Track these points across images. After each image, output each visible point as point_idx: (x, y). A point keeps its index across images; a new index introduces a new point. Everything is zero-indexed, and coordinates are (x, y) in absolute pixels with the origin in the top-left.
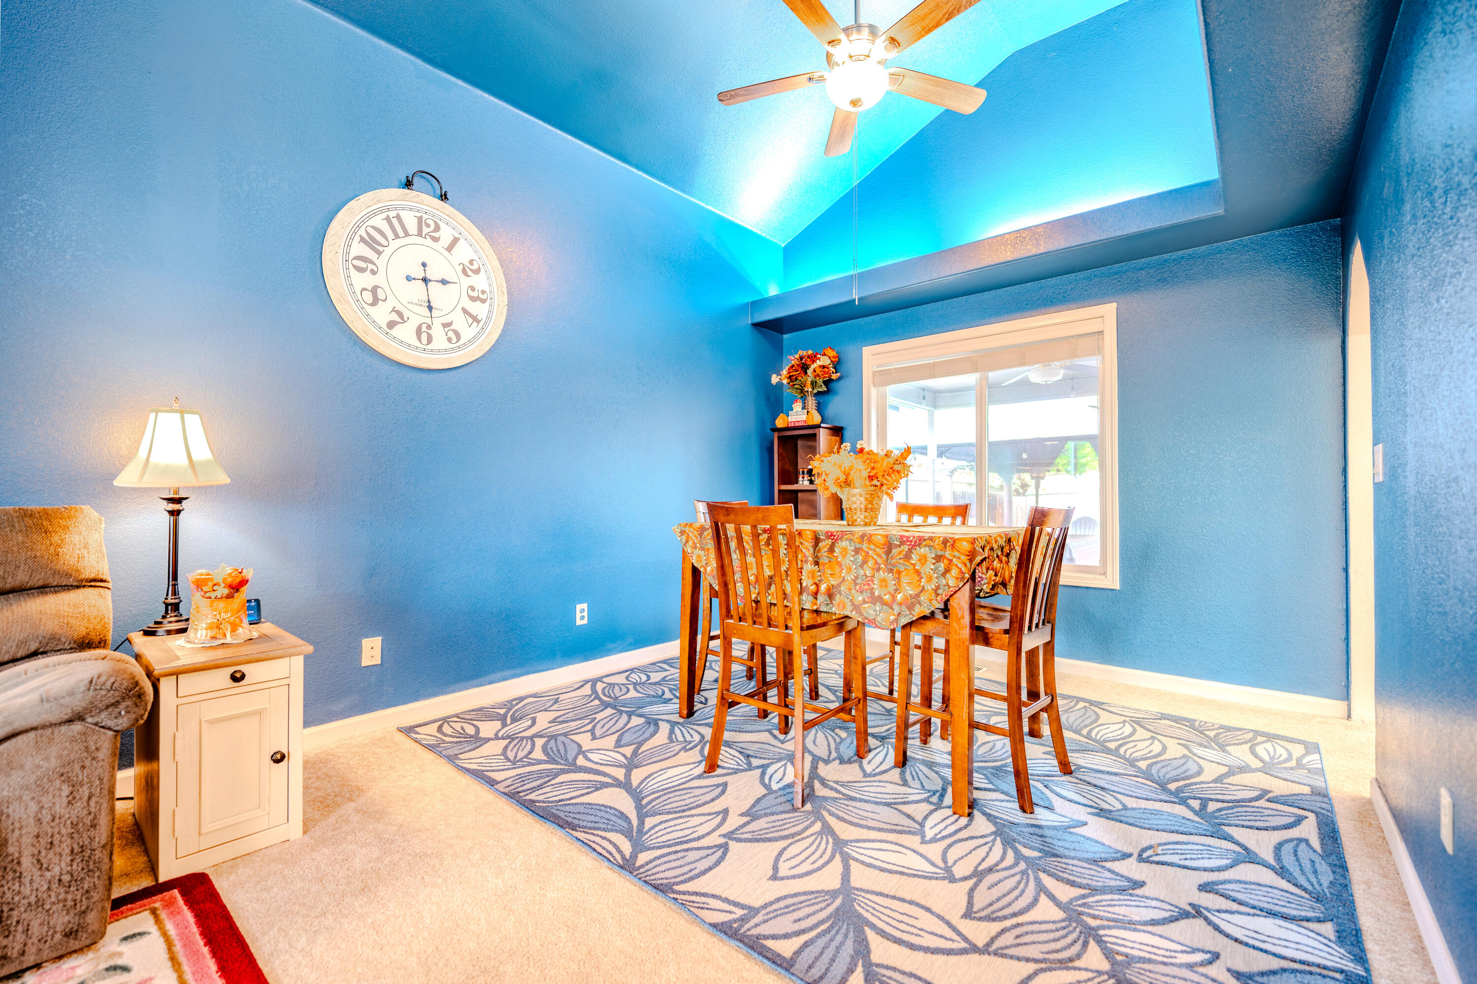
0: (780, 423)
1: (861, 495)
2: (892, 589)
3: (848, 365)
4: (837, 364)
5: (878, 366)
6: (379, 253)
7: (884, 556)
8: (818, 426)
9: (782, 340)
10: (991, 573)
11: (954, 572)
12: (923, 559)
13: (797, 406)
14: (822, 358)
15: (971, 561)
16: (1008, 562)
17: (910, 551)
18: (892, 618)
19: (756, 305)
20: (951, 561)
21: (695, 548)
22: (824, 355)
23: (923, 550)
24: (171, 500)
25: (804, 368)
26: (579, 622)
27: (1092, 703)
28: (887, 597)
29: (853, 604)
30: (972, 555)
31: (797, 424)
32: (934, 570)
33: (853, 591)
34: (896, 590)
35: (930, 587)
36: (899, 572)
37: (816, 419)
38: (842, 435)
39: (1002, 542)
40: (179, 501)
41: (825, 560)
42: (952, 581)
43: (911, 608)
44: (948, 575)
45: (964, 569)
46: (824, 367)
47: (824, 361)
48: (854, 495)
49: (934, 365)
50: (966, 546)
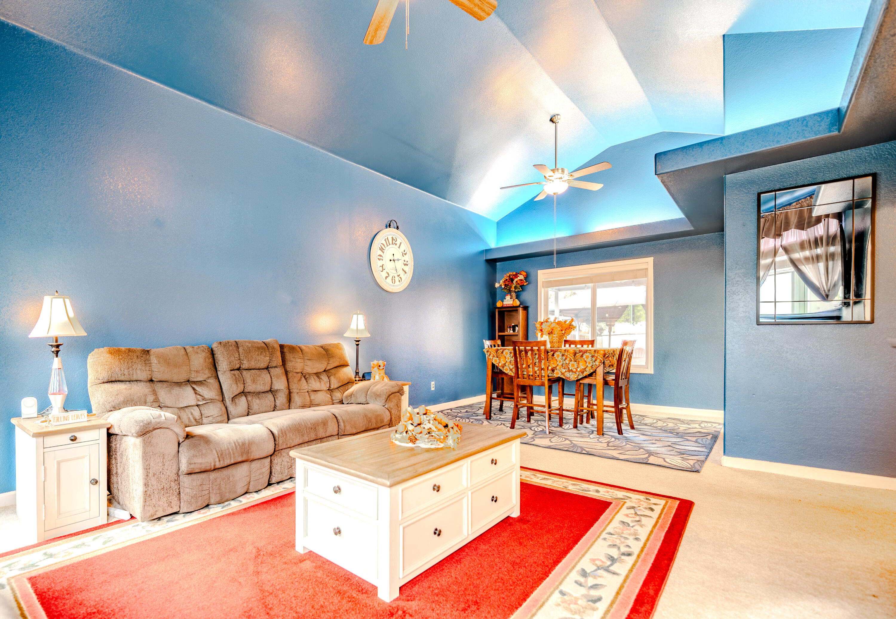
0: (499, 304)
1: (557, 337)
2: (576, 367)
3: (532, 278)
4: (526, 278)
5: (545, 279)
6: (383, 252)
7: (573, 357)
8: (519, 306)
9: (496, 265)
10: (609, 361)
11: (598, 360)
12: (587, 357)
13: (508, 297)
14: (520, 276)
15: (604, 357)
16: (613, 359)
17: (583, 354)
18: (576, 376)
19: (487, 251)
20: (597, 357)
21: (494, 357)
22: (521, 274)
23: (587, 354)
24: (356, 341)
25: (512, 280)
26: (433, 389)
27: (641, 416)
28: (574, 370)
29: (561, 373)
30: (604, 355)
31: (508, 306)
32: (591, 360)
33: (562, 369)
34: (578, 367)
35: (590, 366)
36: (579, 362)
37: (517, 303)
38: (528, 309)
39: (612, 352)
40: (358, 341)
41: (550, 359)
42: (597, 363)
43: (583, 373)
44: (596, 362)
45: (601, 359)
46: (521, 280)
47: (521, 277)
48: (554, 337)
49: (572, 279)
50: (602, 352)
